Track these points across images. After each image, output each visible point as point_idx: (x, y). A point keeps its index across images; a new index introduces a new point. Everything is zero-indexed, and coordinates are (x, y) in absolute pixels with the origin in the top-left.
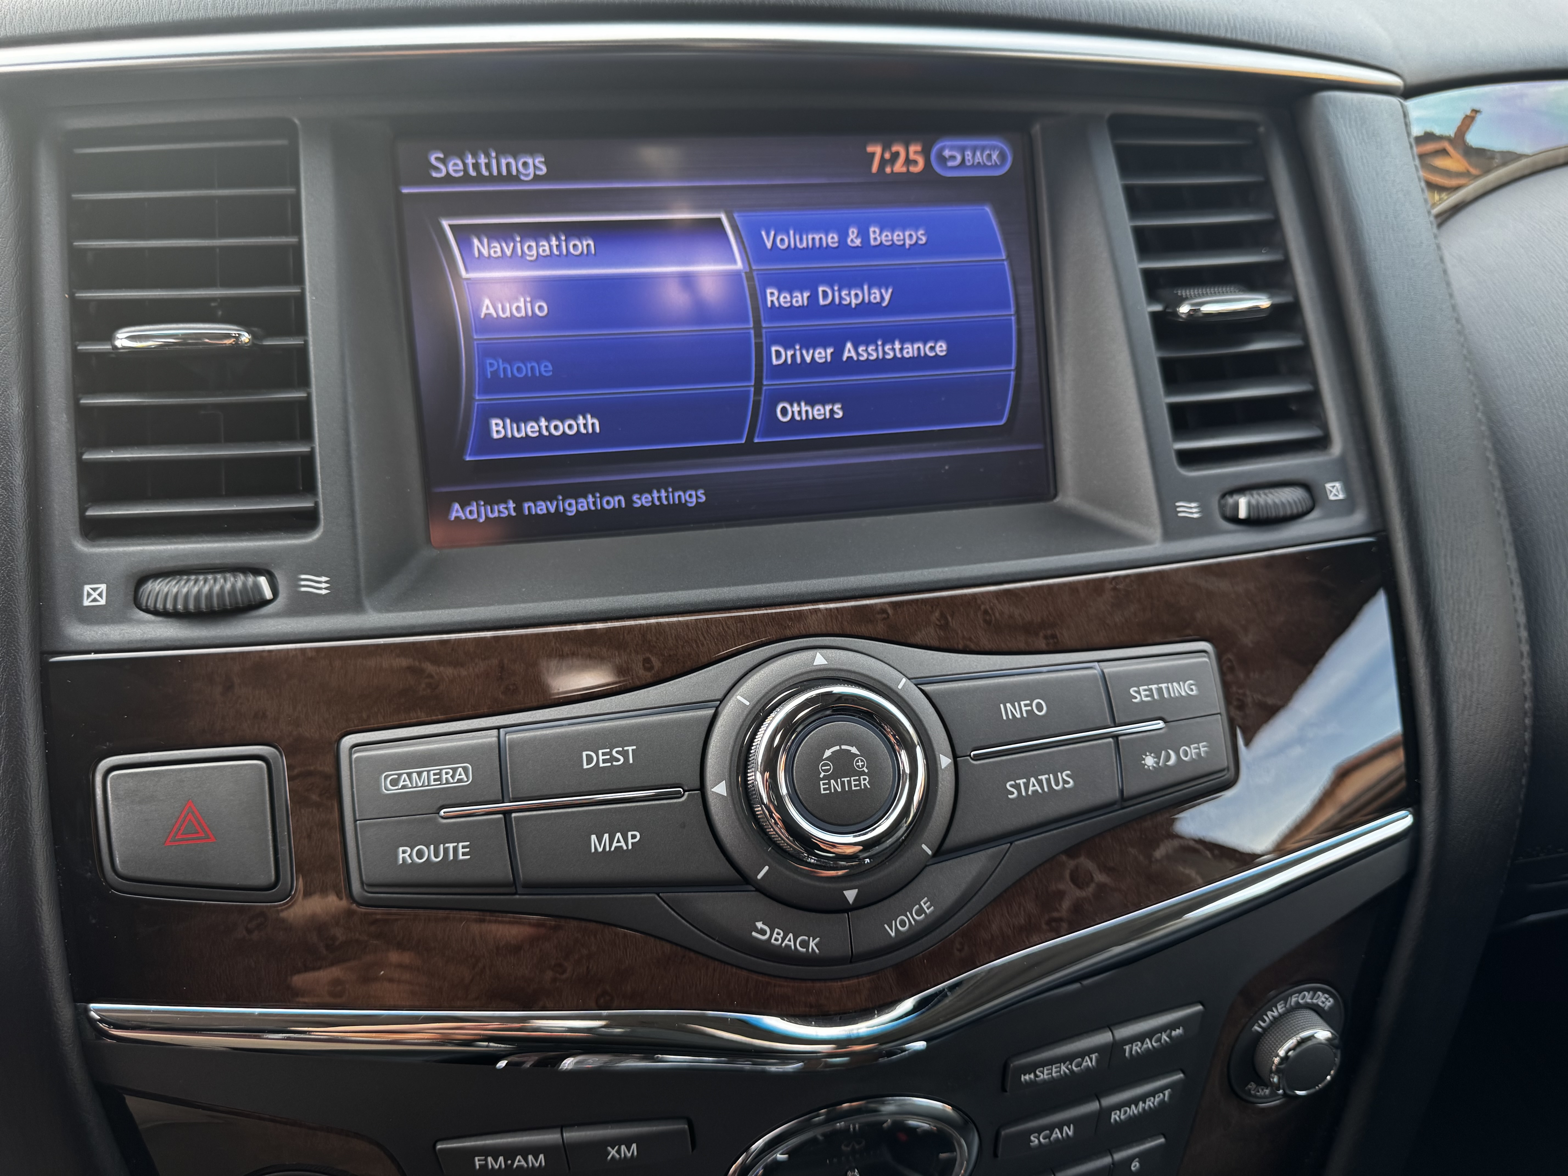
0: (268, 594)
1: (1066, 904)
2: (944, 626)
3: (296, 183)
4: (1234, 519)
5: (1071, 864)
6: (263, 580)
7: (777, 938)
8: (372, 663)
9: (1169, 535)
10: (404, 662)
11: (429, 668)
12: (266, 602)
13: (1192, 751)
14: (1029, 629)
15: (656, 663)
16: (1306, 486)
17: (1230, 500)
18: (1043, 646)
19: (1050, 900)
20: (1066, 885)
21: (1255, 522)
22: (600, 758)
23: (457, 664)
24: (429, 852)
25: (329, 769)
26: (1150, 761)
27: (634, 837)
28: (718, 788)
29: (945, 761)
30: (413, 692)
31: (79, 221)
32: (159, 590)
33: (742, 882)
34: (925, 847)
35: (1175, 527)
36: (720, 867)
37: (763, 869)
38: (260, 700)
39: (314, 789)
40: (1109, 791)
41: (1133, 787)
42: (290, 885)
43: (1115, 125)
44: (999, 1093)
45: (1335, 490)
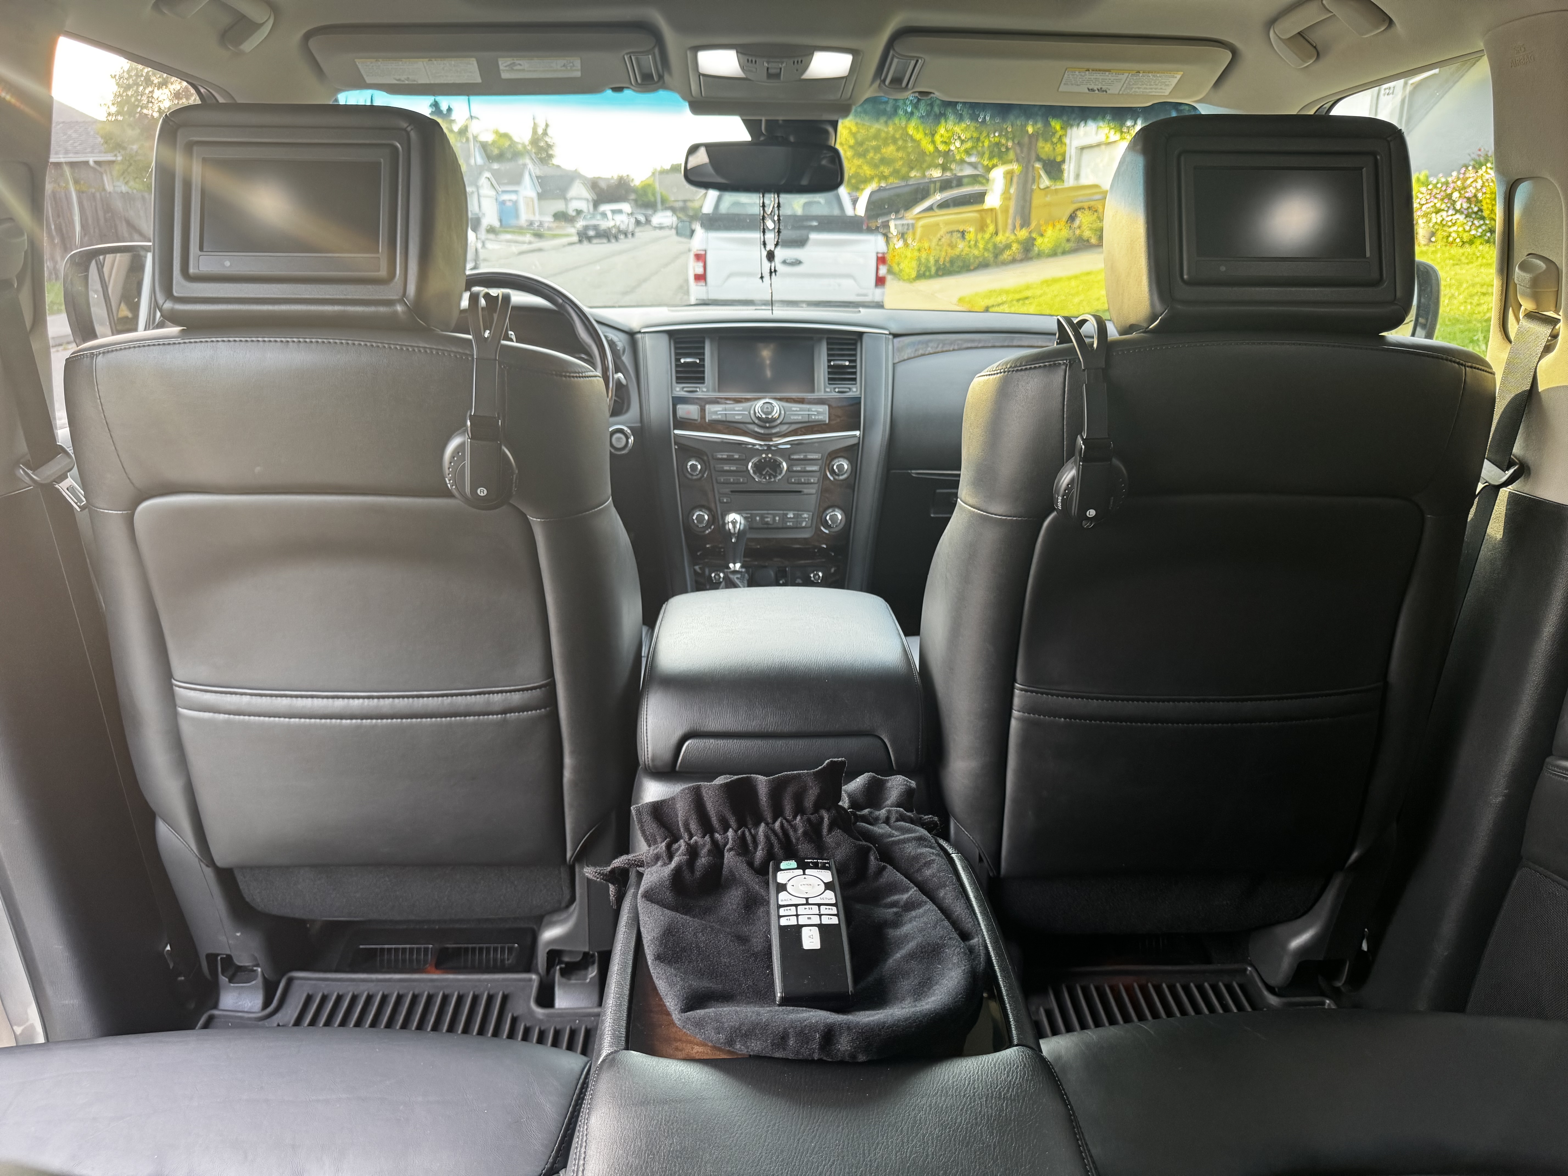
0: (698, 391)
1: (798, 434)
2: (787, 400)
3: (705, 343)
4: (836, 392)
6: (698, 389)
7: (758, 430)
8: (711, 398)
10: (715, 398)
11: (718, 399)
13: (821, 417)
14: (800, 402)
15: (746, 400)
17: (836, 389)
19: (796, 433)
20: (799, 431)
21: (839, 392)
22: (738, 409)
23: (720, 399)
24: (716, 417)
25: (705, 409)
26: (813, 417)
27: (741, 417)
28: (752, 412)
29: (783, 412)
30: (715, 401)
31: (676, 348)
32: (685, 389)
33: (754, 423)
34: (779, 421)
35: (825, 392)
36: (751, 421)
37: (756, 421)
38: (696, 401)
39: (703, 410)
40: (807, 420)
41: (810, 420)
42: (699, 420)
43: (828, 339)
44: (789, 460)
45: (854, 390)
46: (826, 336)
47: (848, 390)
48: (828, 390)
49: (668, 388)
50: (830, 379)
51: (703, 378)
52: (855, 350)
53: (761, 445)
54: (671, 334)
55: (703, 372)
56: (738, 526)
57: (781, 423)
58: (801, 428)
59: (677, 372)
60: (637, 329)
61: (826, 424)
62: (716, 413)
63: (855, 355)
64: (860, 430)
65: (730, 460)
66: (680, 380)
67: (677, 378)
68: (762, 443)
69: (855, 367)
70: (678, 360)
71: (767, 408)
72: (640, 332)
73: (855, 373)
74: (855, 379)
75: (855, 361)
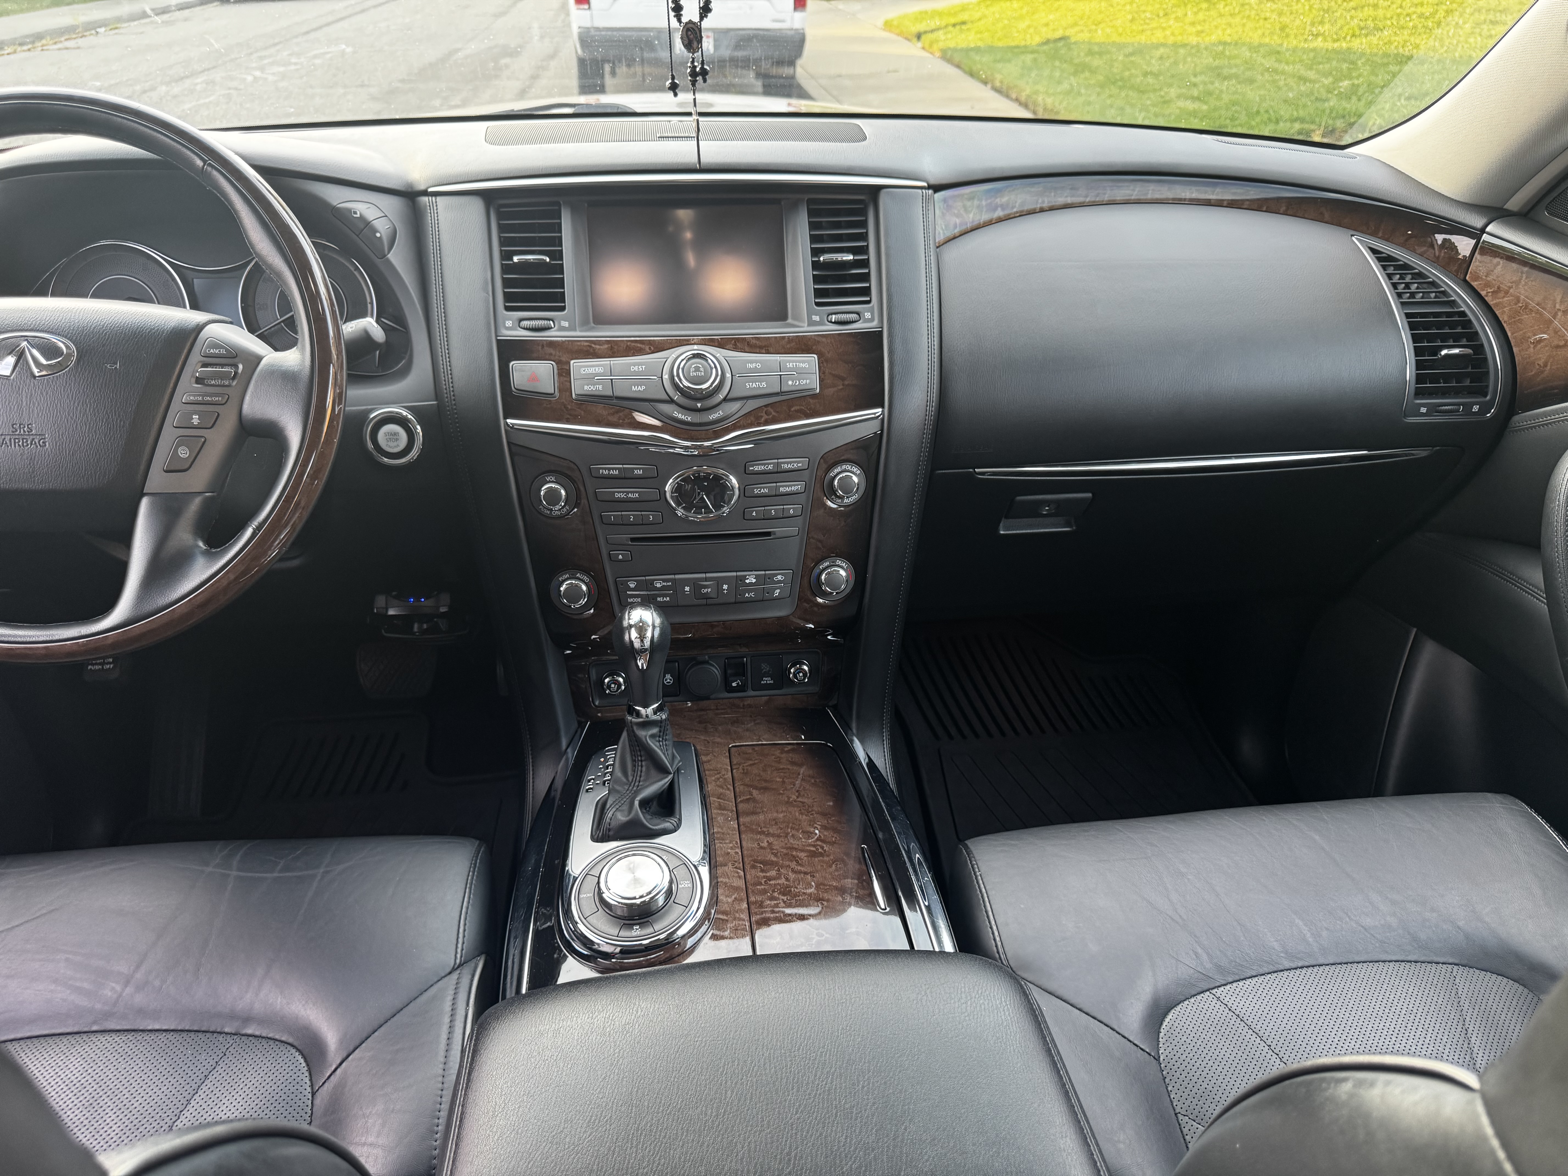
0: (553, 326)
1: (763, 419)
2: (735, 345)
3: (561, 219)
4: (831, 322)
5: (766, 409)
6: (551, 322)
7: (680, 416)
8: (579, 343)
9: (809, 325)
10: (587, 344)
11: (593, 345)
12: (552, 328)
13: (804, 382)
14: (761, 347)
15: (652, 348)
16: (858, 313)
17: (830, 316)
18: (764, 352)
19: (758, 418)
20: (763, 414)
21: (837, 323)
22: (636, 368)
23: (600, 345)
24: (592, 388)
25: (568, 368)
26: (790, 383)
27: (644, 387)
28: (666, 377)
29: (728, 375)
30: (589, 351)
31: (502, 229)
32: (525, 323)
33: (671, 401)
34: (721, 396)
35: (811, 323)
36: (665, 397)
37: (676, 397)
38: (551, 351)
39: (564, 373)
40: (777, 389)
41: (784, 389)
42: (557, 394)
43: (810, 202)
44: (744, 473)
45: (868, 315)
46: (807, 197)
47: (853, 316)
48: (816, 318)
49: (489, 324)
50: (818, 293)
51: (561, 297)
52: (864, 224)
53: (686, 448)
54: (488, 197)
55: (561, 283)
56: (649, 634)
57: (725, 400)
58: (766, 406)
59: (506, 283)
60: (422, 187)
61: (814, 396)
62: (590, 378)
63: (864, 237)
64: (883, 406)
65: (625, 479)
66: (513, 301)
67: (508, 297)
68: (689, 444)
69: (865, 264)
70: (507, 256)
71: (697, 369)
72: (425, 193)
73: (866, 277)
74: (866, 291)
75: (864, 250)
